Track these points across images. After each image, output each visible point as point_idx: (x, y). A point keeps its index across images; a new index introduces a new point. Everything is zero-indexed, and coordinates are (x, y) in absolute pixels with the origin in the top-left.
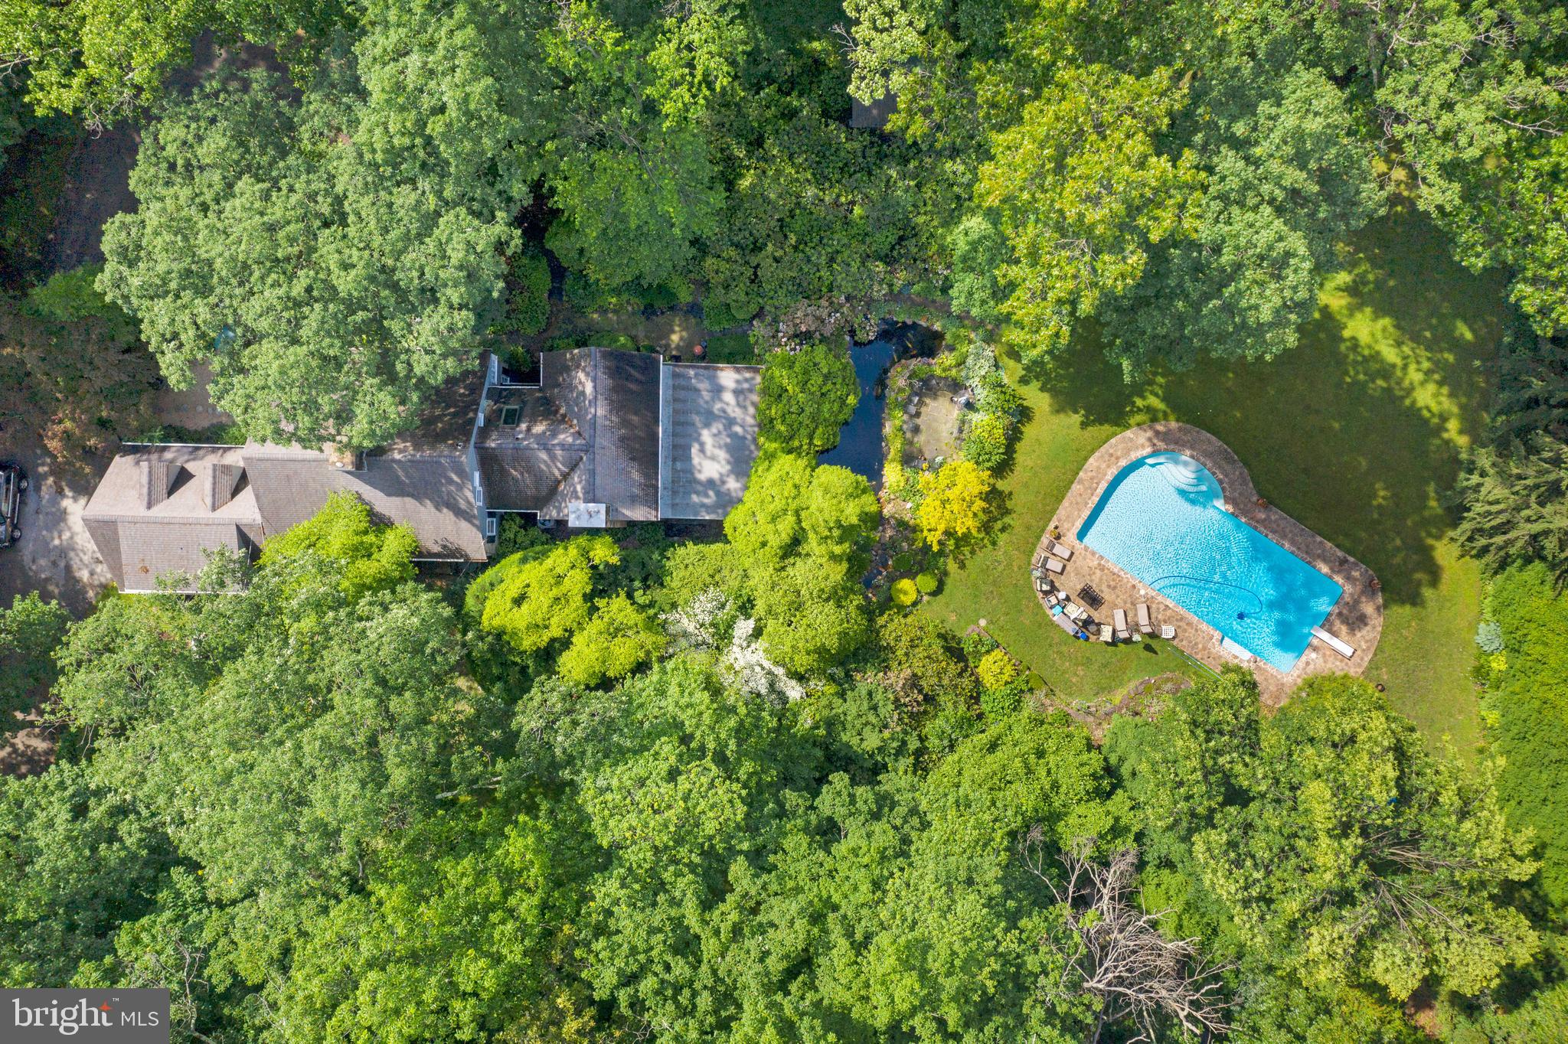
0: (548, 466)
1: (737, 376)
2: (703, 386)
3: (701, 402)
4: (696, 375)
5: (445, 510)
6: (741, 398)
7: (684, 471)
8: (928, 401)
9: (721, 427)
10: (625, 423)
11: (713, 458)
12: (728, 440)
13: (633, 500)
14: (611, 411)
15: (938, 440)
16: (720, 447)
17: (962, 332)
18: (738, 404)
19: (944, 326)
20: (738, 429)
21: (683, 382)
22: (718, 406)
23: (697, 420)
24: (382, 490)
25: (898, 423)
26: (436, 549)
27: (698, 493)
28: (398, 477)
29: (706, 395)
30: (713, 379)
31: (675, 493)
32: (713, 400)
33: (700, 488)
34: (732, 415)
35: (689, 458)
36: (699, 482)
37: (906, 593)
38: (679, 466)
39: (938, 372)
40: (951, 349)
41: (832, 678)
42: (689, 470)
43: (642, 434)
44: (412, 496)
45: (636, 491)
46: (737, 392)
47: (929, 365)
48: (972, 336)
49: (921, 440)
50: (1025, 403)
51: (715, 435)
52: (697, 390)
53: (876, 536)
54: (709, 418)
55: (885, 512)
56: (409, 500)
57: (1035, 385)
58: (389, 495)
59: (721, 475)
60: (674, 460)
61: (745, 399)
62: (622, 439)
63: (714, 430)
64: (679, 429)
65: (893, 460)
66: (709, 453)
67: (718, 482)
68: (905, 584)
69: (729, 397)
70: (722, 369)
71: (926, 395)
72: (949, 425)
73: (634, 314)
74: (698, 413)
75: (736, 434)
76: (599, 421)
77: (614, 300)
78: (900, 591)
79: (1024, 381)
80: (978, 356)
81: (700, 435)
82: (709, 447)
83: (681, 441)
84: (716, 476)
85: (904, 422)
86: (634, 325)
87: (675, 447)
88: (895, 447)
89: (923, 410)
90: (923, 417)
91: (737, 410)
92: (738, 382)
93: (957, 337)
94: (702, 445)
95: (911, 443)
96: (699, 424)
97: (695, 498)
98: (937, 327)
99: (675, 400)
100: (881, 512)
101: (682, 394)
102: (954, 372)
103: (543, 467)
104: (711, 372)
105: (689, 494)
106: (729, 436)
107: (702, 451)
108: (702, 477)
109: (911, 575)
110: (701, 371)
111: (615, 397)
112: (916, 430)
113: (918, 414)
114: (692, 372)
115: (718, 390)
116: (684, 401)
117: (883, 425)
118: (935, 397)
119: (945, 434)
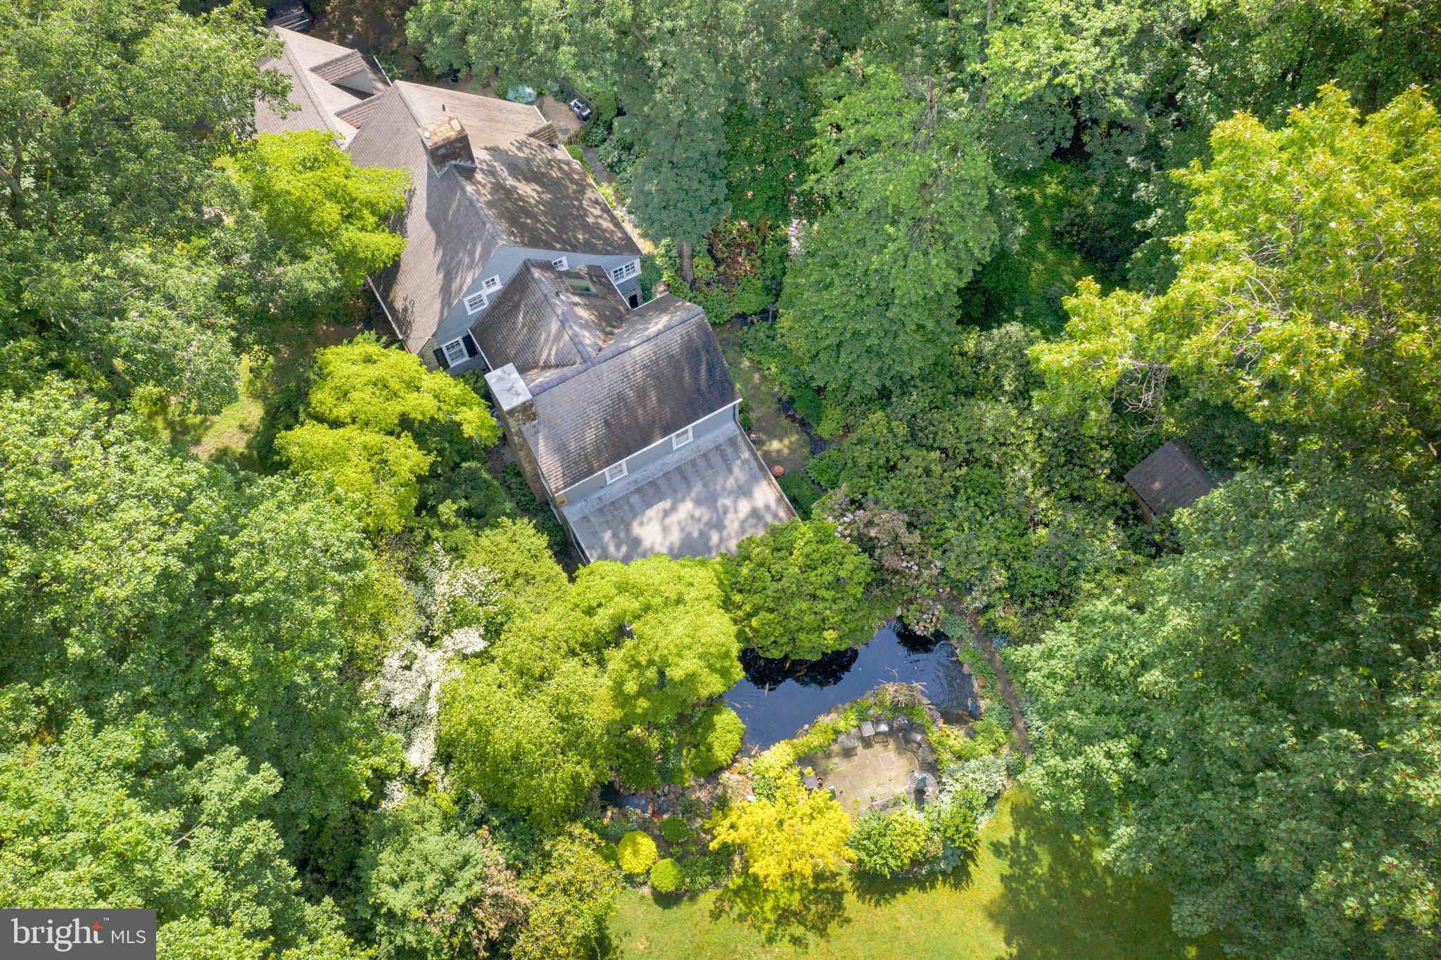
0: (547, 340)
1: (773, 504)
2: (739, 473)
3: (721, 481)
4: (746, 461)
5: (441, 276)
6: (752, 521)
7: (632, 509)
8: (892, 745)
9: (706, 518)
10: (642, 392)
11: (665, 530)
12: (696, 534)
13: (560, 449)
14: (645, 367)
15: (854, 788)
16: (682, 530)
17: (1000, 734)
18: (743, 522)
19: (990, 709)
20: (715, 538)
21: (729, 451)
22: (727, 502)
23: (697, 489)
24: (428, 208)
25: (842, 725)
26: (399, 305)
27: (615, 535)
28: (449, 208)
29: (731, 483)
30: (754, 479)
31: (601, 511)
32: (731, 493)
33: (622, 535)
34: (727, 522)
35: (649, 505)
36: (628, 527)
37: (635, 853)
38: (635, 499)
39: (934, 736)
40: (972, 734)
41: (462, 801)
42: (636, 513)
43: (641, 419)
44: (438, 234)
45: (573, 446)
46: (755, 513)
47: (934, 721)
48: (1005, 751)
49: (838, 765)
50: (972, 868)
51: (692, 517)
52: (730, 471)
53: (690, 780)
54: (709, 500)
55: (725, 776)
56: (433, 236)
57: (1003, 866)
58: (428, 217)
59: (652, 549)
60: (638, 491)
61: (754, 526)
62: (621, 397)
63: (697, 513)
64: (676, 477)
65: (794, 747)
66: (668, 521)
67: (640, 550)
68: (647, 845)
69: (744, 507)
70: (770, 483)
71: (897, 740)
72: (881, 790)
73: (773, 395)
74: (705, 485)
75: (708, 538)
76: (626, 356)
77: (774, 369)
78: (635, 844)
79: (997, 849)
80: (986, 769)
81: (683, 500)
82: (675, 518)
83: (663, 485)
84: (647, 543)
85: (848, 734)
86: (762, 403)
87: (653, 483)
88: (812, 739)
89: (878, 748)
90: (869, 752)
91: (736, 525)
92: (767, 507)
93: (989, 731)
94: (674, 508)
95: (828, 756)
96: (694, 494)
97: (607, 535)
98: (983, 704)
99: (705, 456)
100: (721, 769)
101: (716, 459)
102: (946, 756)
103: (543, 336)
104: (759, 474)
105: (610, 527)
106: (701, 533)
107: (666, 513)
108: (637, 530)
109: (665, 847)
110: (754, 464)
111: (663, 364)
112: (848, 753)
113: (867, 743)
114: (746, 455)
115: (744, 491)
116: (711, 466)
117: (829, 712)
118: (901, 751)
119: (867, 792)
